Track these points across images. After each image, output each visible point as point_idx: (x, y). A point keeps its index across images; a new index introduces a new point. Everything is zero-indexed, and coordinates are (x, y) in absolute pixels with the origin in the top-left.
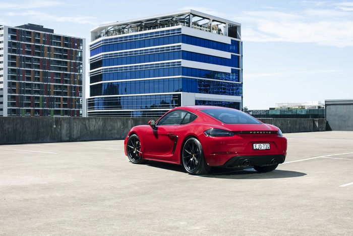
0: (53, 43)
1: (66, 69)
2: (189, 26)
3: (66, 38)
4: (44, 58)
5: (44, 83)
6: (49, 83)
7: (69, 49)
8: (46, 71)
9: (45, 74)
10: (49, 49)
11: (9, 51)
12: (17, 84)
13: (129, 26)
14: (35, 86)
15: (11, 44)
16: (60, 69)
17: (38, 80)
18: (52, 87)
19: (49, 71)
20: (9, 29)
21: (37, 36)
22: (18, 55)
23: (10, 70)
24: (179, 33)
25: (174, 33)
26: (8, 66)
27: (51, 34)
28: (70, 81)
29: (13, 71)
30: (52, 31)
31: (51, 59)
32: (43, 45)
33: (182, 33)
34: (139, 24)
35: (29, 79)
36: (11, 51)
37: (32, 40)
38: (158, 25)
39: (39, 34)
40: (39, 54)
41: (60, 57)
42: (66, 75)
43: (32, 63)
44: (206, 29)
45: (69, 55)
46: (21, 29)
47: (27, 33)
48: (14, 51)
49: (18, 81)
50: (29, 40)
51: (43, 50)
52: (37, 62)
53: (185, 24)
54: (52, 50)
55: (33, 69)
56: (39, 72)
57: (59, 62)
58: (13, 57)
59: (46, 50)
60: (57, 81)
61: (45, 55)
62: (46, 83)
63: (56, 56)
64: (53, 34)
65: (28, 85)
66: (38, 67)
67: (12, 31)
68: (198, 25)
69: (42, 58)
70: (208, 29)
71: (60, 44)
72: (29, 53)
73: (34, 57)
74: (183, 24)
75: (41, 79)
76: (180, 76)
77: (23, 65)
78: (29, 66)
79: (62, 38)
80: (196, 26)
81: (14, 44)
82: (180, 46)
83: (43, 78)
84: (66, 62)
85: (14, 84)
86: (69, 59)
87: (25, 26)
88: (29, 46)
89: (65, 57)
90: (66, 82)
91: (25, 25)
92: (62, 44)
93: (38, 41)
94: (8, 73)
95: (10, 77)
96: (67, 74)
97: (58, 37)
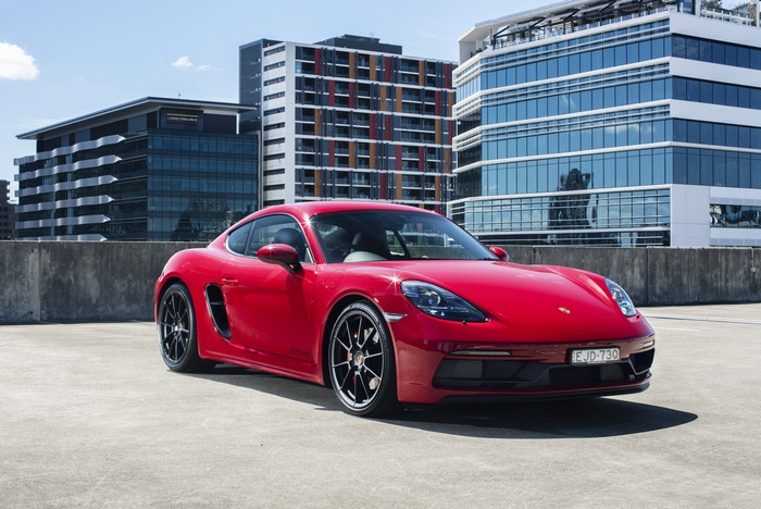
0: (400, 77)
1: (431, 138)
2: (693, 13)
3: (431, 66)
4: (380, 112)
5: (380, 171)
6: (390, 172)
7: (439, 89)
8: (385, 142)
9: (382, 150)
10: (391, 92)
11: (299, 98)
12: (316, 175)
13: (544, 22)
14: (360, 178)
15: (303, 82)
16: (417, 137)
17: (366, 163)
18: (399, 180)
19: (390, 143)
20: (298, 49)
21: (363, 62)
22: (319, 107)
23: (300, 142)
24: (664, 30)
25: (651, 33)
26: (296, 133)
27: (395, 55)
28: (441, 165)
29: (307, 143)
30: (398, 49)
31: (396, 114)
32: (375, 83)
33: (672, 31)
34: (567, 15)
35: (344, 161)
36: (303, 97)
37: (351, 72)
38: (616, 13)
39: (367, 57)
40: (367, 104)
41: (418, 109)
42: (432, 150)
43: (352, 124)
44: (743, 19)
45: (438, 104)
46: (325, 47)
47: (340, 57)
48: (310, 99)
49: (319, 168)
50: (345, 72)
51: (376, 94)
52: (363, 121)
53: (681, 9)
54: (399, 93)
55: (354, 140)
56: (367, 144)
57: (415, 122)
58: (308, 113)
59: (383, 93)
60: (412, 165)
61: (382, 105)
62: (384, 171)
63: (410, 108)
64: (400, 56)
65: (342, 175)
66: (366, 133)
67: (303, 52)
68: (719, 9)
69: (374, 112)
70: (747, 19)
71: (416, 80)
72: (343, 102)
73: (354, 110)
74: (675, 7)
75: (372, 162)
76: (668, 143)
77: (330, 130)
78: (345, 132)
79: (421, 66)
80: (713, 13)
81: (310, 82)
82: (667, 64)
83: (377, 160)
84: (432, 122)
85: (310, 174)
86: (439, 115)
87: (338, 42)
88: (344, 86)
89: (430, 110)
90: (432, 166)
91: (336, 39)
92: (421, 79)
93: (365, 74)
94: (297, 149)
95: (300, 157)
96: (434, 148)
97: (413, 64)
